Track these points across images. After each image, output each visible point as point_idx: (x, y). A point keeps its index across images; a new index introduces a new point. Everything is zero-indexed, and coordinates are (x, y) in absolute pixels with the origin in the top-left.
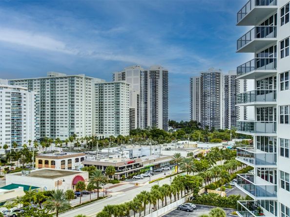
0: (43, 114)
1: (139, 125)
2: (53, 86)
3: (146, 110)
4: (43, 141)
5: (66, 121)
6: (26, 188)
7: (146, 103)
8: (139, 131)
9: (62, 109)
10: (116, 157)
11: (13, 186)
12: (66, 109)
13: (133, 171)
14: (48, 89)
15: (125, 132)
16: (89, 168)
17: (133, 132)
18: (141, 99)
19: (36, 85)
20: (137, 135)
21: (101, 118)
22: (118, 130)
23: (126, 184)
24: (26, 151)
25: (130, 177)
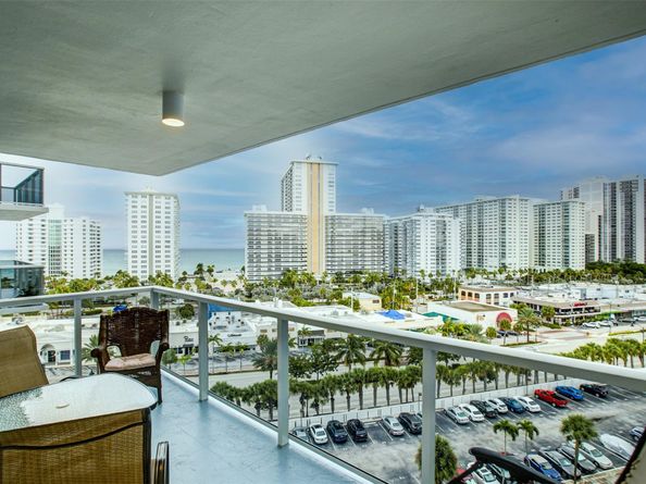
0: (469, 242)
1: (601, 254)
2: (480, 212)
3: (614, 237)
5: (496, 250)
6: (445, 318)
7: (614, 226)
8: (601, 265)
9: (491, 236)
10: (560, 296)
12: (496, 236)
13: (583, 315)
14: (475, 215)
15: (578, 264)
16: (518, 305)
17: (590, 266)
18: (605, 221)
19: (462, 212)
20: (596, 270)
21: (542, 247)
22: (566, 262)
23: (572, 331)
25: (579, 323)
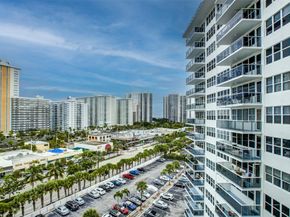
0: (91, 114)
1: (138, 120)
2: (96, 100)
3: (141, 113)
4: (92, 127)
5: (102, 118)
6: (84, 149)
7: (141, 109)
8: (138, 123)
9: (101, 112)
10: (127, 135)
11: (77, 149)
12: (102, 112)
13: (135, 142)
14: (94, 102)
15: (131, 123)
16: (113, 141)
17: (135, 124)
19: (88, 100)
20: (137, 125)
21: (119, 117)
22: (127, 122)
23: (131, 149)
24: (83, 132)
25: (133, 145)
